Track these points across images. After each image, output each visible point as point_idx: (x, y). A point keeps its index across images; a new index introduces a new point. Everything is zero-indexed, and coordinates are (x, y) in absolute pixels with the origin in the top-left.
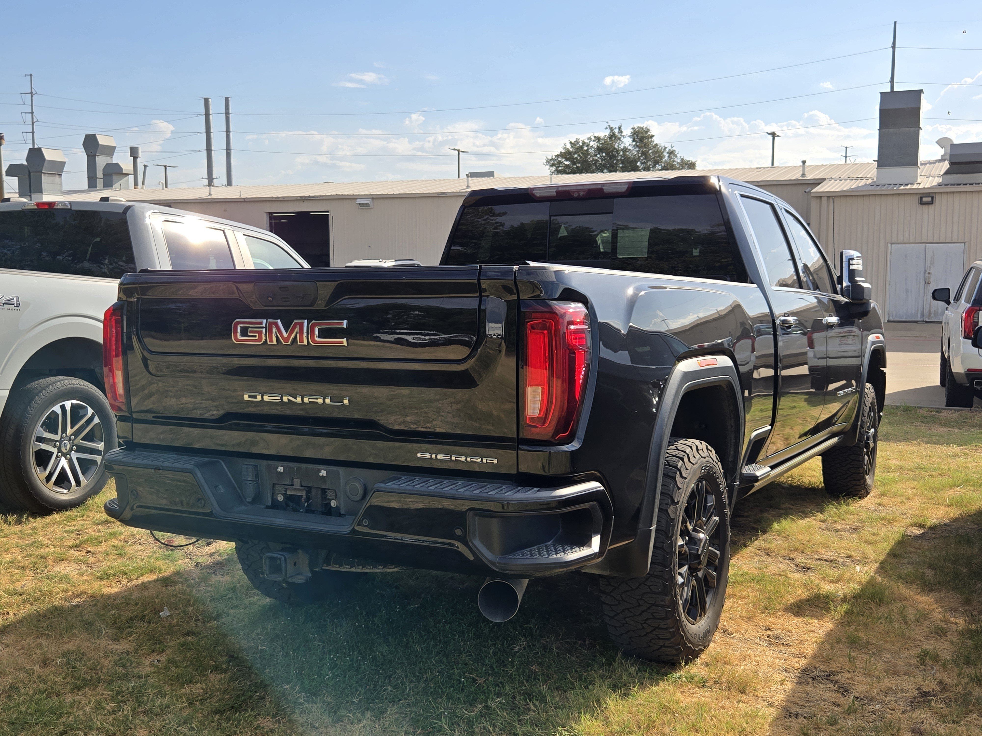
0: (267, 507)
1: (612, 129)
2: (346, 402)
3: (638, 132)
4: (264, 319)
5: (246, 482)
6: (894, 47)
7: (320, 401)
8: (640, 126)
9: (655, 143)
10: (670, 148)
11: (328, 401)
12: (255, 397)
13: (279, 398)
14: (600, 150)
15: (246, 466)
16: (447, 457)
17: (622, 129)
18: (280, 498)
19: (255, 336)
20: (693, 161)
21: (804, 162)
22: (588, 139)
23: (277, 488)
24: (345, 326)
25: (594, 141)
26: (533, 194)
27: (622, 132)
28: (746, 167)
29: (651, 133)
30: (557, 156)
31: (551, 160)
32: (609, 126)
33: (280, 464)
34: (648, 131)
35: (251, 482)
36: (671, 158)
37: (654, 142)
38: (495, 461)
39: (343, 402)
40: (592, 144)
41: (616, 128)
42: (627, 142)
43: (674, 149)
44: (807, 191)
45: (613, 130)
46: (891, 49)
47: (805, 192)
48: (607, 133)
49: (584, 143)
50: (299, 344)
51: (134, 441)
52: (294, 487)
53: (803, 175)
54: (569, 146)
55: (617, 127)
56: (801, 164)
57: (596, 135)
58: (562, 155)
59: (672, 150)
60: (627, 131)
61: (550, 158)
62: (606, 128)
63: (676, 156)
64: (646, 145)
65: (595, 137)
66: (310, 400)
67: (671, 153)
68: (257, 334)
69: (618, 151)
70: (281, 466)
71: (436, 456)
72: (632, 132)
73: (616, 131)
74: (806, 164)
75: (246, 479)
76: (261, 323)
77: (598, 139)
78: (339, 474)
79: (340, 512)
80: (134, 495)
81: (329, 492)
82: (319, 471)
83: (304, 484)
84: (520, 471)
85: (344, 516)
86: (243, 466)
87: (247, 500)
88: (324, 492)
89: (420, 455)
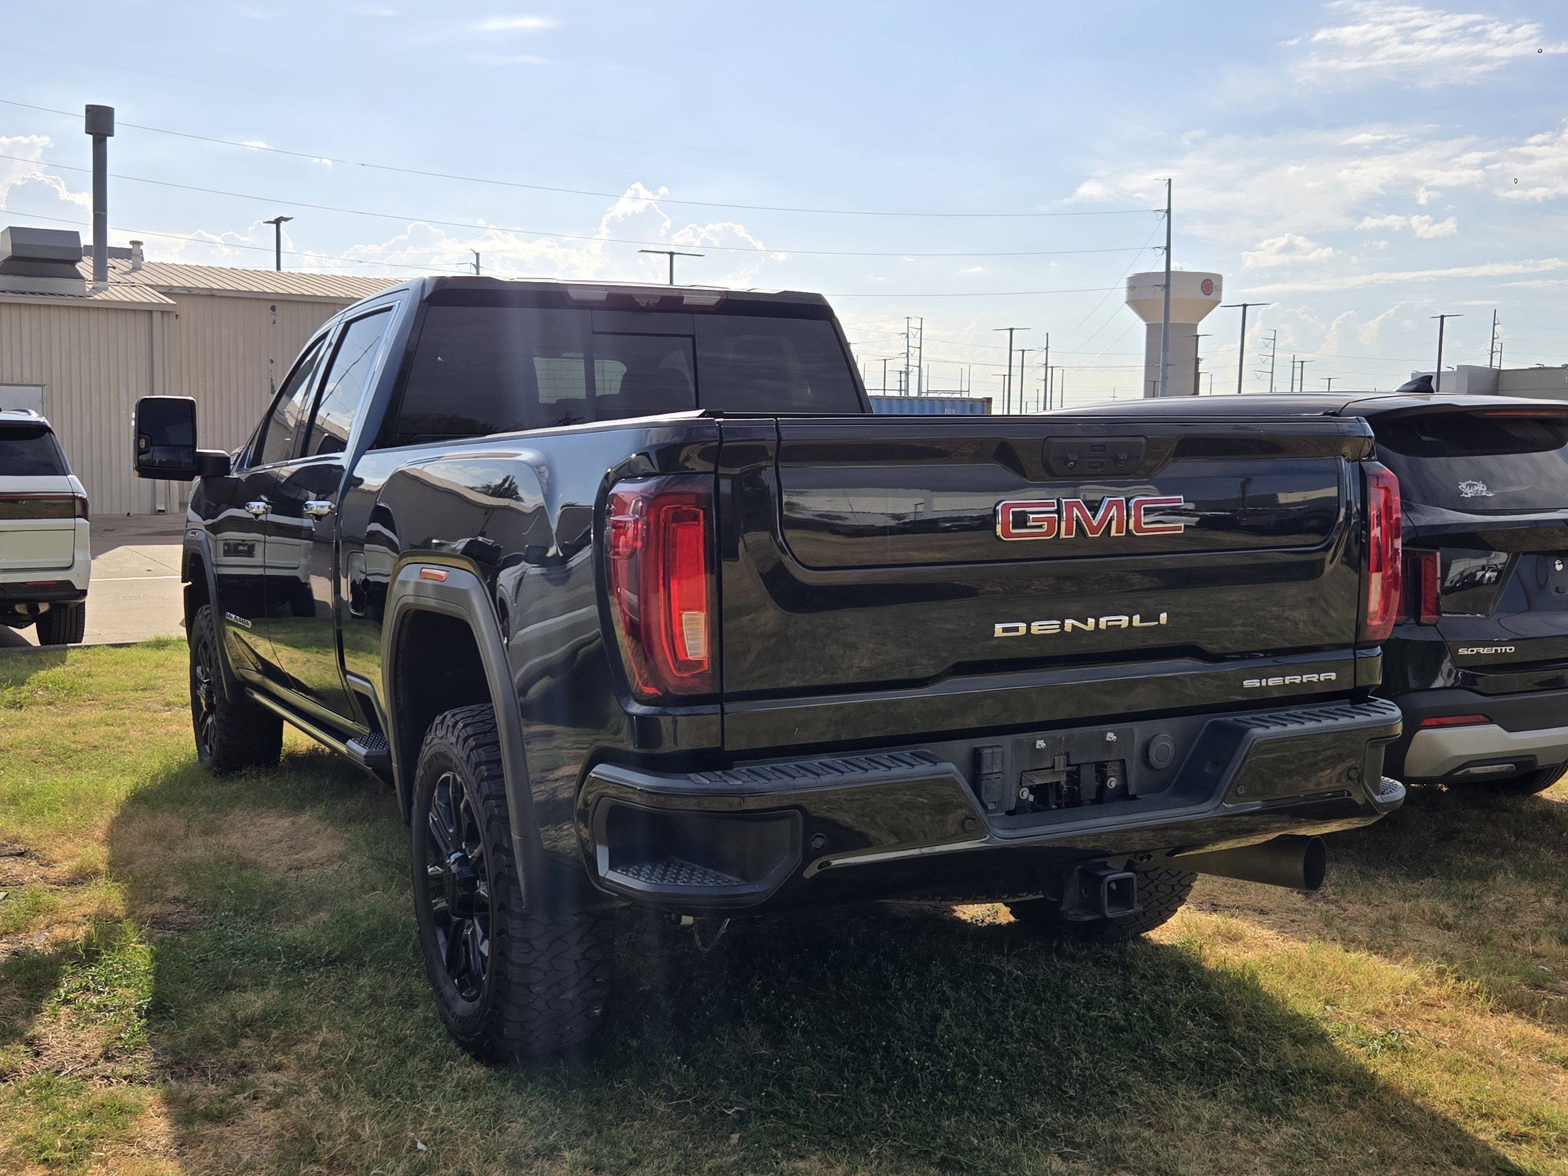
0: (1009, 813)
2: (1163, 617)
5: (989, 777)
7: (1124, 622)
11: (1136, 621)
12: (1018, 629)
13: (1058, 627)
15: (990, 751)
16: (1280, 681)
18: (1026, 793)
19: (1040, 527)
23: (1026, 776)
24: (1182, 504)
26: (567, 293)
33: (1039, 736)
35: (996, 776)
38: (1333, 676)
39: (1158, 618)
50: (1113, 535)
51: (727, 748)
52: (1056, 769)
66: (1109, 624)
68: (1046, 525)
70: (1041, 739)
71: (1267, 682)
75: (990, 771)
76: (1052, 505)
78: (1132, 733)
79: (1123, 794)
80: (819, 843)
81: (1109, 764)
82: (1103, 735)
83: (1073, 762)
84: (1358, 685)
85: (1134, 797)
86: (985, 751)
87: (990, 808)
88: (1101, 767)
89: (1247, 683)
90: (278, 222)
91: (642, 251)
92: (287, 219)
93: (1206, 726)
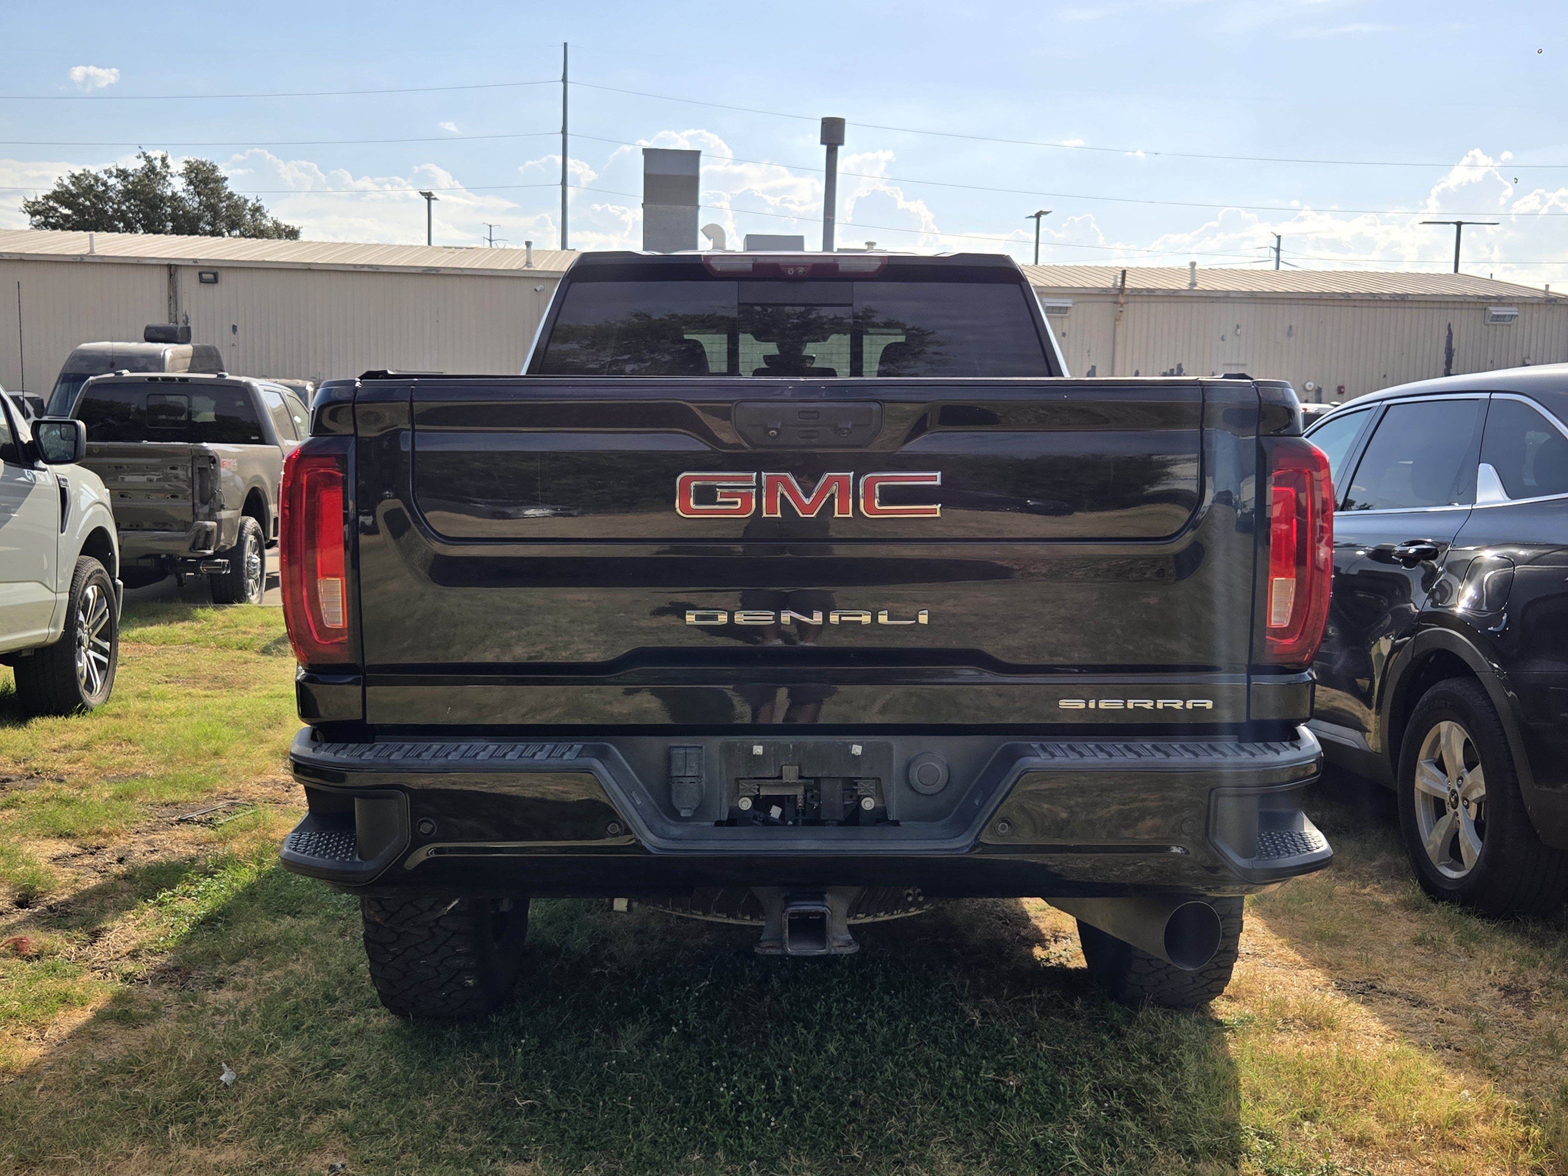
0: (719, 824)
1: (148, 159)
2: (923, 619)
3: (197, 168)
4: (753, 471)
5: (681, 780)
6: (565, 80)
7: (866, 619)
8: (199, 159)
9: (228, 190)
10: (254, 201)
11: (883, 619)
12: (715, 618)
13: (771, 618)
14: (128, 194)
15: (683, 751)
16: (1117, 704)
17: (169, 161)
18: (746, 804)
19: (736, 503)
20: (296, 228)
21: (528, 244)
22: (106, 172)
23: (743, 785)
24: (938, 482)
25: (116, 177)
26: (709, 265)
27: (168, 167)
28: (359, 242)
29: (222, 172)
30: (47, 198)
31: (34, 203)
32: (144, 154)
33: (755, 741)
34: (214, 169)
35: (693, 780)
36: (257, 219)
37: (226, 188)
38: (1209, 704)
39: (917, 619)
40: (112, 181)
41: (156, 159)
42: (177, 185)
43: (261, 203)
44: (538, 289)
45: (151, 161)
46: (562, 84)
47: (536, 290)
48: (142, 163)
49: (97, 179)
50: (836, 515)
51: (369, 721)
52: (785, 780)
53: (528, 263)
54: (67, 182)
55: (160, 157)
56: (525, 247)
57: (121, 167)
58: (56, 196)
59: (257, 205)
60: (177, 166)
61: (33, 200)
62: (139, 157)
63: (265, 217)
64: (215, 193)
65: (117, 170)
66: (843, 618)
67: (257, 210)
68: (739, 500)
69: (162, 198)
70: (758, 744)
71: (1097, 704)
72: (186, 169)
73: (158, 164)
74: (533, 247)
75: (682, 774)
76: (749, 479)
77: (123, 174)
78: (890, 748)
79: (880, 817)
80: (426, 828)
81: (861, 783)
82: (847, 747)
83: (806, 774)
84: (1252, 718)
85: (896, 823)
86: (676, 751)
87: (682, 815)
88: (850, 784)
89: (1064, 704)
90: (1038, 216)
91: (1424, 223)
92: (1046, 213)
93: (1000, 748)
